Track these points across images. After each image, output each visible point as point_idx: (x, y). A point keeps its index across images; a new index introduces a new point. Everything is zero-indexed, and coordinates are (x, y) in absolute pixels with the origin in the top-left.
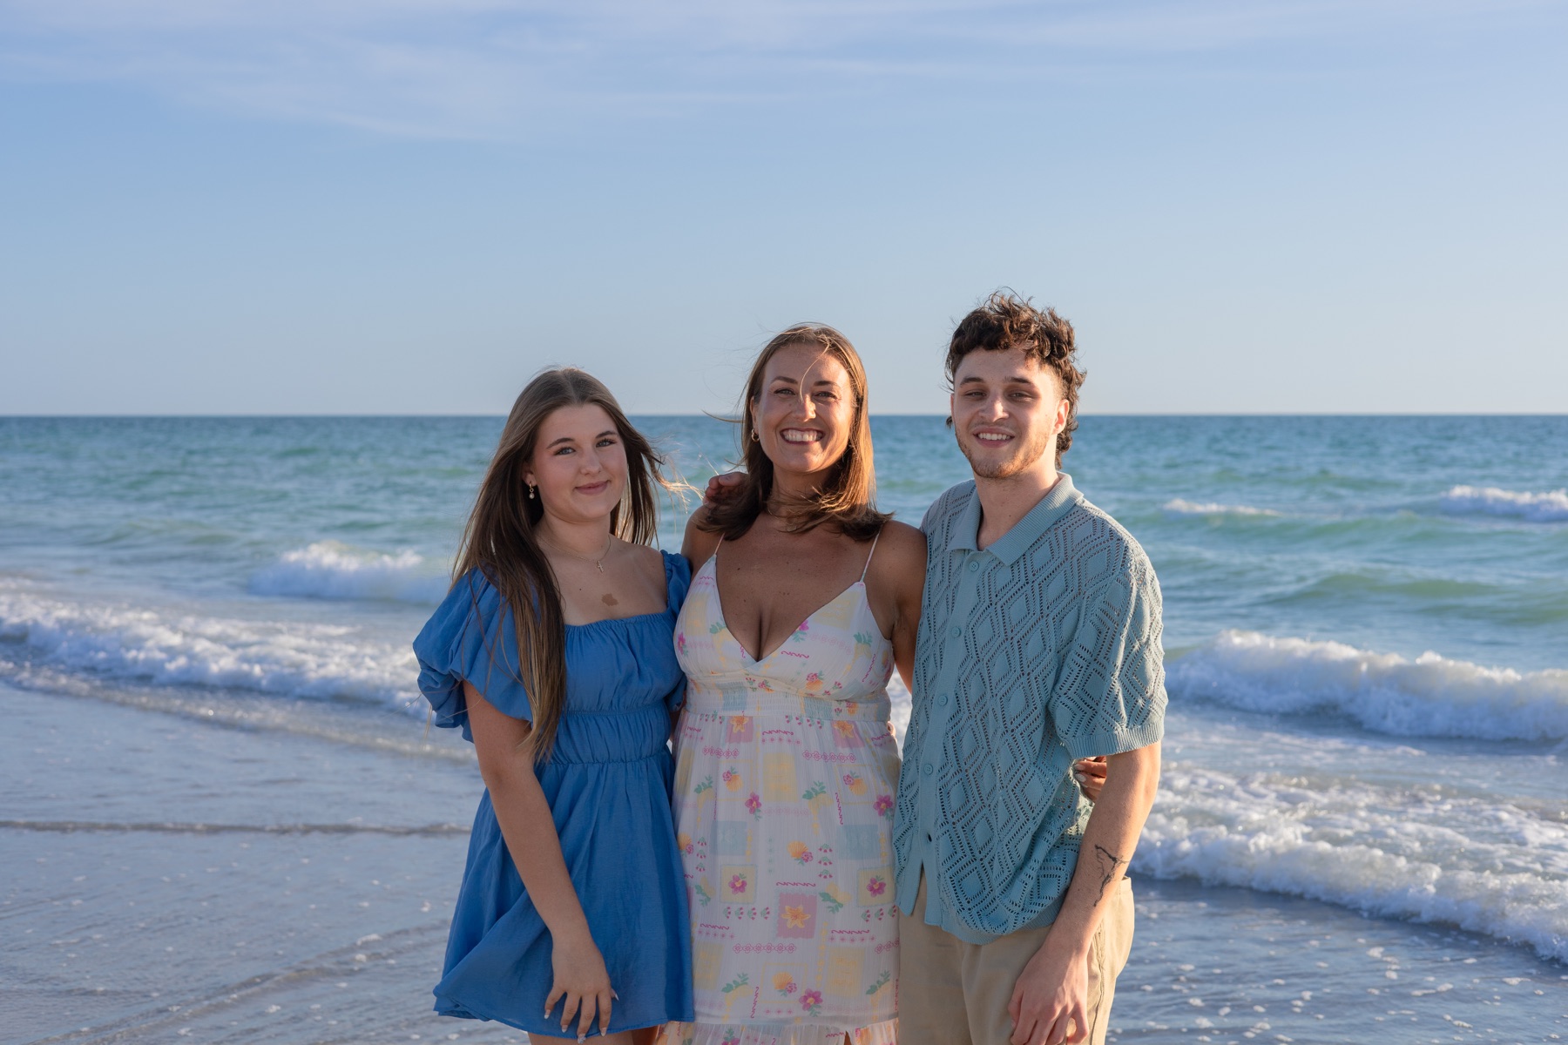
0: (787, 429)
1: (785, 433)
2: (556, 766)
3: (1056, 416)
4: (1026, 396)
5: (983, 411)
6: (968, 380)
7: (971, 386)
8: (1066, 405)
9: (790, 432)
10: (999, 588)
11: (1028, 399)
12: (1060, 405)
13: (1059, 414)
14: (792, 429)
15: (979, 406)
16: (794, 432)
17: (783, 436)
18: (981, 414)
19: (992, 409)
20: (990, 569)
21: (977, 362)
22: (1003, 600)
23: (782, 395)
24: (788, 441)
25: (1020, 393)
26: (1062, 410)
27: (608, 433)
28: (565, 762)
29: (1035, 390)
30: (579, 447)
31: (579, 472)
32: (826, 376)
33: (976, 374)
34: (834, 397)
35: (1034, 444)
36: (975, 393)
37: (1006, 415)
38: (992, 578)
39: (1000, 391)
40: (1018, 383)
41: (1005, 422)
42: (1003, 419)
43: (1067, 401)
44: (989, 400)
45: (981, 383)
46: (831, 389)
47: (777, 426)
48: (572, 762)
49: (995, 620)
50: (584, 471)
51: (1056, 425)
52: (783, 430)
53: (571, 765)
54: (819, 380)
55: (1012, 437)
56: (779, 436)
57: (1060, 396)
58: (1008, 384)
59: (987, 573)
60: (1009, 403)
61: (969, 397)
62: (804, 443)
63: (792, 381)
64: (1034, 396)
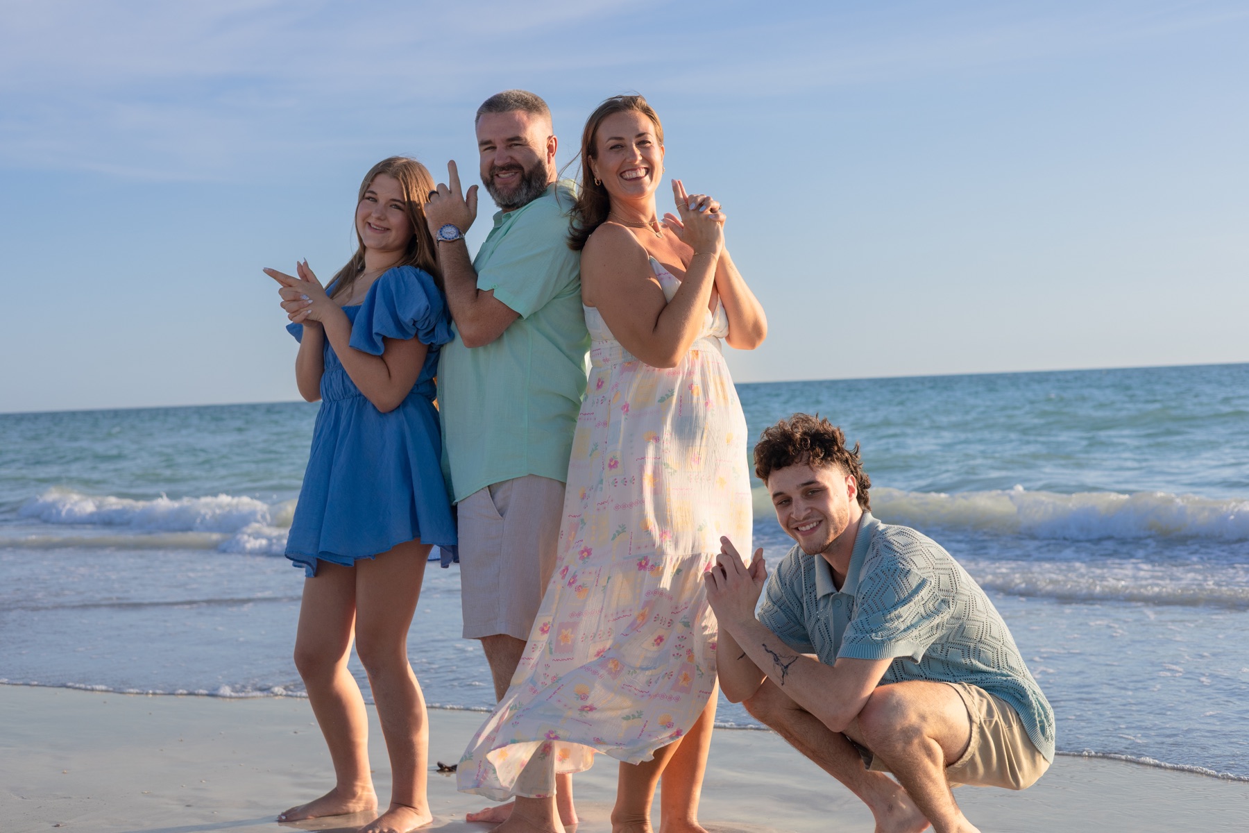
0: (625, 172)
1: (623, 174)
3: (849, 489)
4: (821, 492)
6: (777, 495)
7: (780, 498)
9: (627, 173)
12: (847, 481)
13: (850, 486)
14: (628, 170)
15: (789, 511)
16: (630, 172)
17: (622, 177)
19: (799, 511)
23: (616, 150)
24: (626, 179)
25: (813, 492)
26: (851, 483)
29: (823, 484)
32: (641, 131)
33: (779, 490)
34: (650, 143)
35: (838, 519)
36: (785, 500)
37: (811, 510)
39: (798, 496)
40: (809, 486)
41: (811, 514)
42: (808, 514)
43: (851, 475)
44: (794, 504)
46: (646, 138)
47: (617, 171)
51: (851, 495)
52: (622, 173)
54: (638, 134)
55: (820, 522)
56: (620, 178)
58: (802, 489)
60: (808, 502)
62: (639, 178)
63: (620, 139)
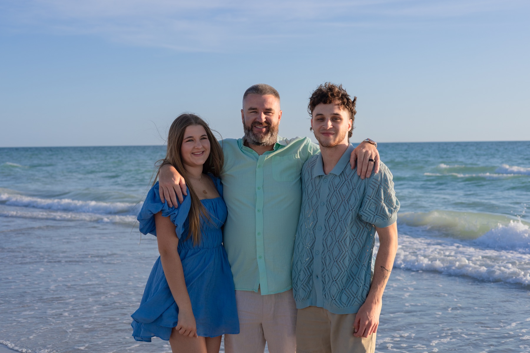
2: (185, 250)
3: (348, 125)
4: (338, 119)
5: (324, 125)
6: (318, 115)
7: (319, 117)
8: (351, 121)
10: (336, 185)
11: (339, 121)
12: (349, 121)
13: (349, 124)
15: (322, 124)
18: (323, 127)
19: (327, 125)
20: (332, 180)
21: (320, 108)
22: (339, 188)
25: (336, 118)
26: (350, 123)
27: (205, 135)
28: (188, 249)
29: (341, 117)
30: (195, 139)
31: (194, 148)
33: (321, 113)
35: (341, 135)
36: (321, 119)
37: (332, 127)
38: (333, 182)
39: (329, 118)
40: (335, 115)
41: (331, 129)
42: (331, 128)
43: (351, 120)
44: (326, 122)
45: (322, 116)
48: (190, 249)
49: (337, 196)
50: (196, 148)
51: (348, 128)
53: (190, 250)
57: (349, 118)
58: (332, 116)
59: (331, 181)
60: (333, 122)
61: (319, 120)
64: (341, 119)
